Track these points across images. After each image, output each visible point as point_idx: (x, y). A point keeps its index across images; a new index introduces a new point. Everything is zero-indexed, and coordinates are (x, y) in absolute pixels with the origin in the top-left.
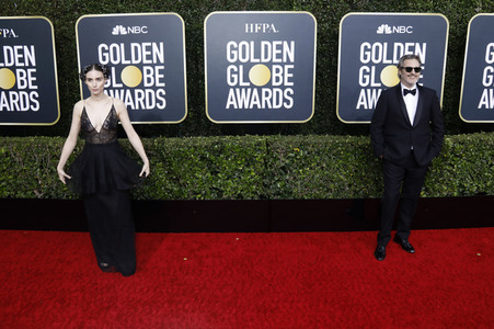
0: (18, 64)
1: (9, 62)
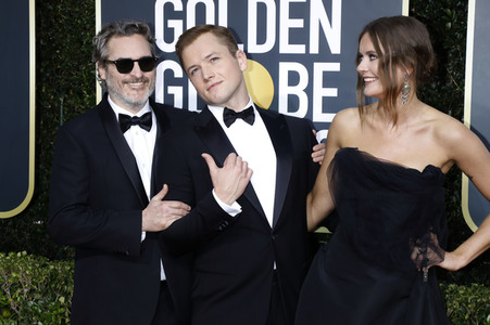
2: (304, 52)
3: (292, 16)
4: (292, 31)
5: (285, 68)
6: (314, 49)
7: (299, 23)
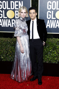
5: (16, 11)
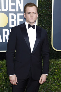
0: (11, 10)
1: (5, 8)
2: (15, 11)
3: (12, 2)
4: (12, 6)
6: (17, 10)
7: (14, 4)
